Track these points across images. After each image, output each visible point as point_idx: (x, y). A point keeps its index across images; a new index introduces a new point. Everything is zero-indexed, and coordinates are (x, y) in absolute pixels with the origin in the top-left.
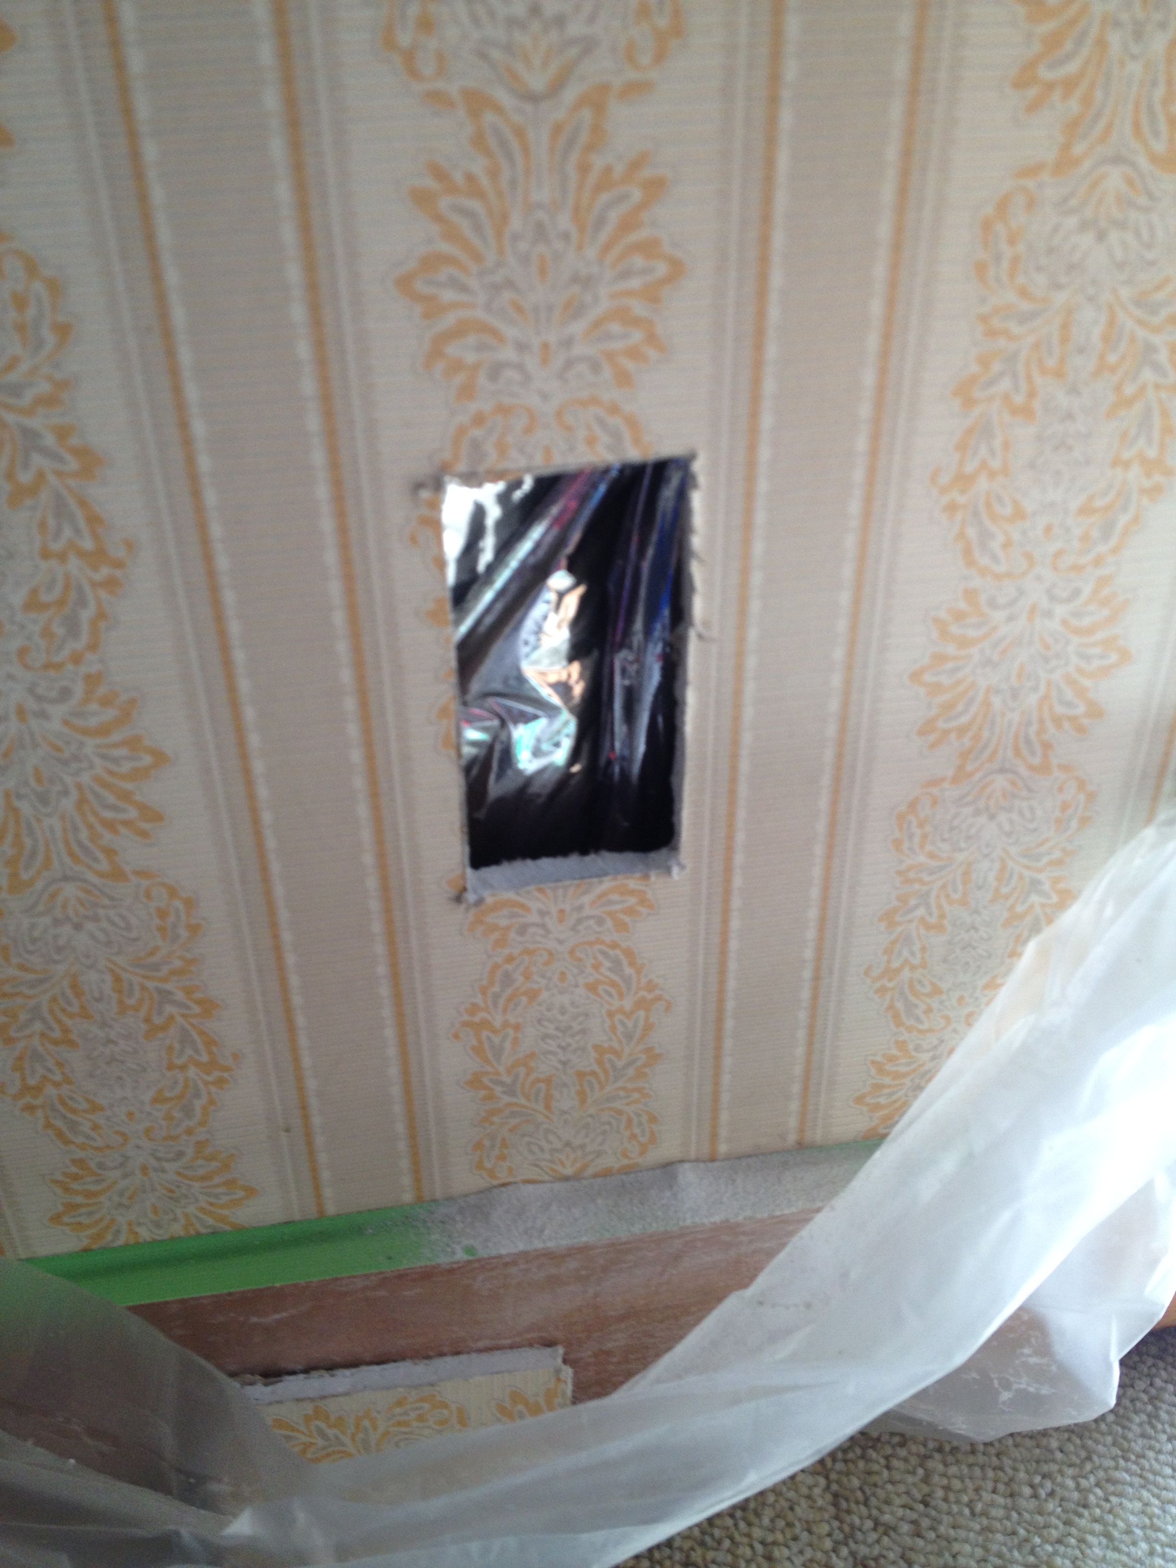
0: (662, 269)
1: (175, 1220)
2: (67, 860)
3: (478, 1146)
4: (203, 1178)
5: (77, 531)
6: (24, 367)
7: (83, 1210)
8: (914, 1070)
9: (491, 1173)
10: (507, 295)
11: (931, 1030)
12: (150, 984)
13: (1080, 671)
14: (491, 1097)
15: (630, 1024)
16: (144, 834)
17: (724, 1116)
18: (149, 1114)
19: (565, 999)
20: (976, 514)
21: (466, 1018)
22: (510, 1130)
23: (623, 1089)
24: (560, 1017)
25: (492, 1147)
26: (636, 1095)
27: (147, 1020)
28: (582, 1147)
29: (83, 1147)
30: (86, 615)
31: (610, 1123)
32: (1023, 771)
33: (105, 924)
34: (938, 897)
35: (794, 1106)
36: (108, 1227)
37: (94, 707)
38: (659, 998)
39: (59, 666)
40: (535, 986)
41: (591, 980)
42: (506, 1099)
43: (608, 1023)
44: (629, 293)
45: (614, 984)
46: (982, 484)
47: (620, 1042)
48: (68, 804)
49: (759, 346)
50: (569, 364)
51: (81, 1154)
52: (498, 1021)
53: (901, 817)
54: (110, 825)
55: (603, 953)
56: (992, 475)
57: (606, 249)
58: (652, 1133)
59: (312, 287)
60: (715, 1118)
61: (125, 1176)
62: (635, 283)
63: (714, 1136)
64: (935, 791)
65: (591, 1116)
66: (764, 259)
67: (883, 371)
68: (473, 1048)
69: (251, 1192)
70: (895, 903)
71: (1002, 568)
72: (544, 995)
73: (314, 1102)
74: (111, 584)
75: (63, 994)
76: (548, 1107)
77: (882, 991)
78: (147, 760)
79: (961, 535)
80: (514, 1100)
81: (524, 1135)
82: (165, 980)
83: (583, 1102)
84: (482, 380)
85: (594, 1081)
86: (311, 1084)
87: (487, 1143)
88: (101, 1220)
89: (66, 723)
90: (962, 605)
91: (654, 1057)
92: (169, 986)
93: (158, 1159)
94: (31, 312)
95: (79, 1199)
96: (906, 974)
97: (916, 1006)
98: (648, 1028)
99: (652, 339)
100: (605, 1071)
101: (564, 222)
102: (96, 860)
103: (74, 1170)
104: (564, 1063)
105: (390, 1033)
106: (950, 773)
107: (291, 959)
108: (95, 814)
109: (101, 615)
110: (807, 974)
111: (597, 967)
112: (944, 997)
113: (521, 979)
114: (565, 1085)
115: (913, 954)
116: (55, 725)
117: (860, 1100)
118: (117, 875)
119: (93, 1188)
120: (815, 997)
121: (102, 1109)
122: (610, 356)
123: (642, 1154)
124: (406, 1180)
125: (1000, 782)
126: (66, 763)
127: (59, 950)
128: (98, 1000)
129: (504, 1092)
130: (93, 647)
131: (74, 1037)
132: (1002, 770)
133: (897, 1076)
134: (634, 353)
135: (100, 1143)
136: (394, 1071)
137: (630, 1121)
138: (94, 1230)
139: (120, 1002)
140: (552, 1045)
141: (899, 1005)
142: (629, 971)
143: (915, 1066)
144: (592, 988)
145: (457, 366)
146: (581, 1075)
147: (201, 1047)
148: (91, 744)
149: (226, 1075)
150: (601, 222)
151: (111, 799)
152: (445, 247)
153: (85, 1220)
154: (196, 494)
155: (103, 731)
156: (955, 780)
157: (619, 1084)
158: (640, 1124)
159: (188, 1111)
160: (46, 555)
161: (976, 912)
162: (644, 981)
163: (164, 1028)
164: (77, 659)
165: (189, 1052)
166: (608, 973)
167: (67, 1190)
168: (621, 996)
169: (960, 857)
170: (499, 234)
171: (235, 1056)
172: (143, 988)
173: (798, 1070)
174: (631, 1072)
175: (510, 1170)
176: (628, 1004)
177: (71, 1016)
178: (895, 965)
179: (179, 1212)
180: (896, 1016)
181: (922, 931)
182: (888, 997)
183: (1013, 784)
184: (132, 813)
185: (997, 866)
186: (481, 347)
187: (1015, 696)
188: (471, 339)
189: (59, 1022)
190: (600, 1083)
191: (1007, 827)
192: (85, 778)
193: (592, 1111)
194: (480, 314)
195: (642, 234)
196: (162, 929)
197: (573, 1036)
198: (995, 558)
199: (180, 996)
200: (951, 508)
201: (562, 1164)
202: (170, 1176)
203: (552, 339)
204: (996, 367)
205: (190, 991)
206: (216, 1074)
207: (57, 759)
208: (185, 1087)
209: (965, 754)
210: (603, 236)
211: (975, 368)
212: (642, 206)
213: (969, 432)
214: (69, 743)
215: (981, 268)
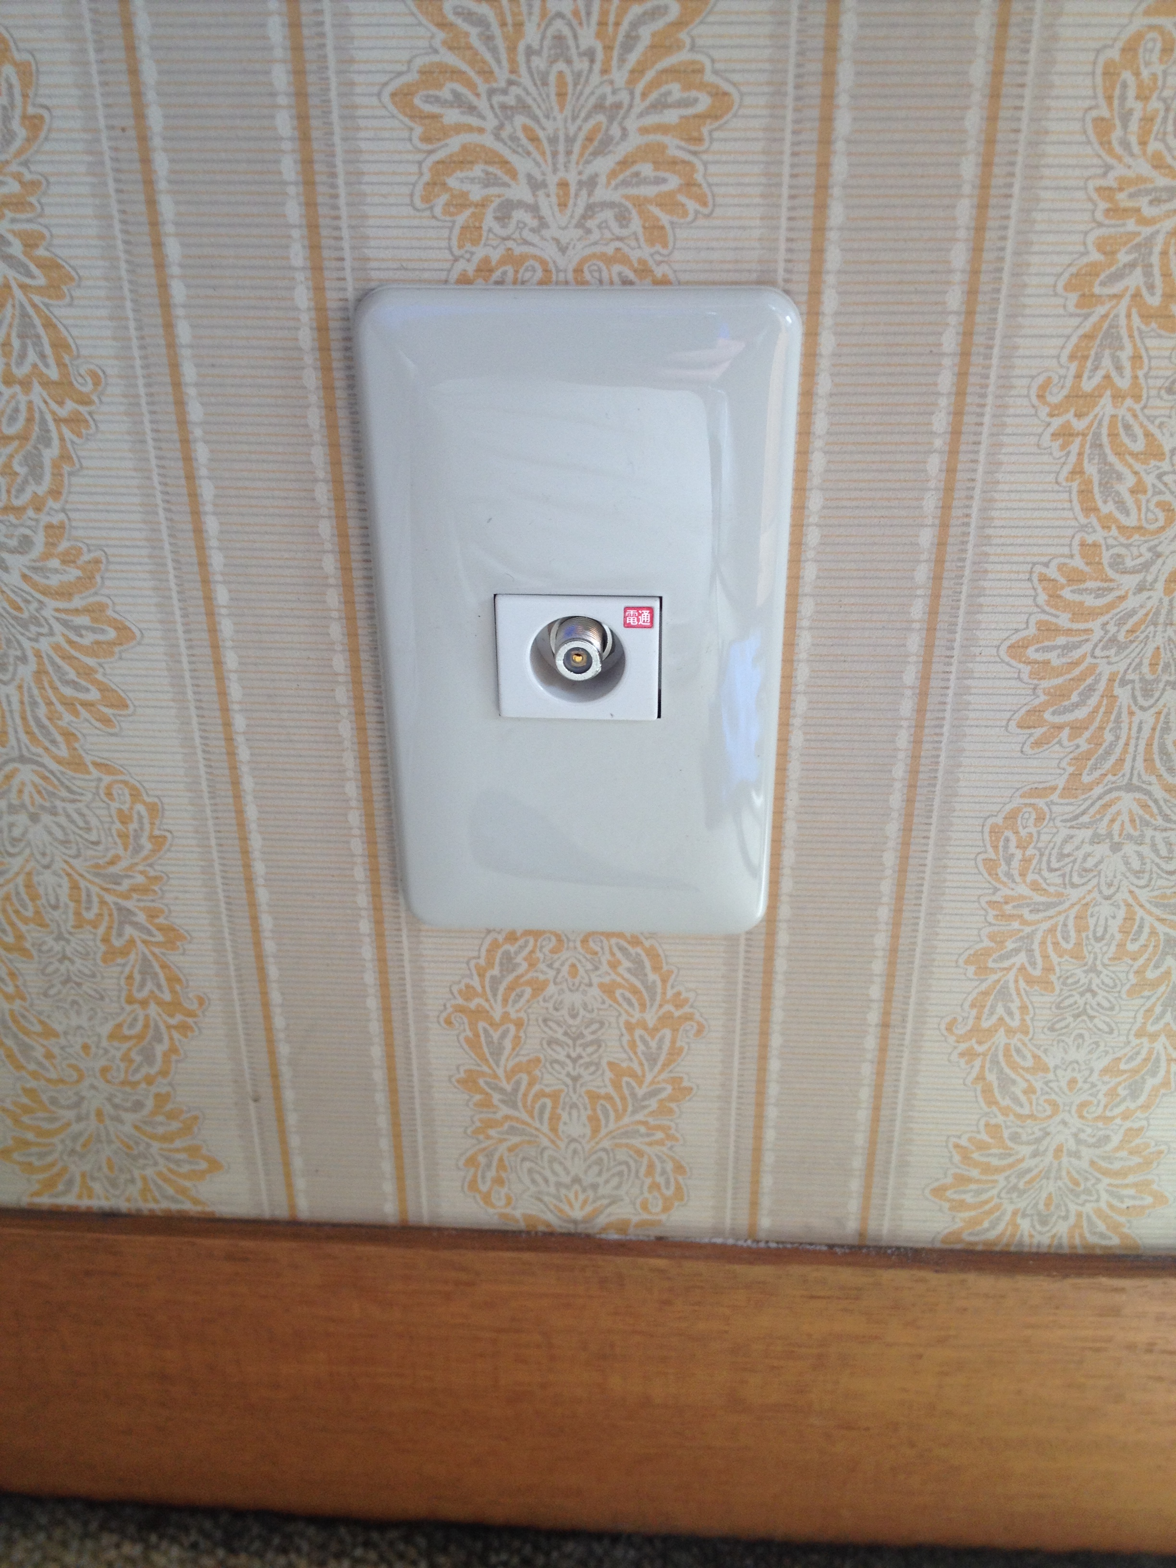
0: (704, 102)
1: (133, 1181)
2: (24, 737)
3: (472, 1161)
4: (164, 1138)
5: (43, 356)
7: (34, 1150)
8: (1011, 1166)
9: (487, 1198)
10: (520, 120)
11: (1032, 1116)
12: (110, 898)
14: (486, 1104)
15: (653, 1044)
16: (106, 721)
17: (767, 1181)
18: (106, 1051)
19: (576, 998)
20: (1097, 445)
21: (460, 1001)
22: (510, 1150)
23: (645, 1123)
24: (571, 1021)
25: (488, 1166)
26: (659, 1135)
27: (106, 940)
28: (595, 1187)
29: (35, 1075)
30: (50, 454)
31: (627, 1163)
32: (1158, 792)
33: (62, 820)
34: (1043, 943)
35: (855, 1185)
36: (59, 1175)
37: (55, 563)
38: (689, 1017)
39: (19, 511)
40: (542, 977)
41: (607, 980)
42: (505, 1110)
43: (626, 1038)
44: (664, 129)
45: (635, 991)
46: (1105, 407)
47: (641, 1064)
48: (26, 672)
49: (821, 208)
50: (590, 210)
51: (32, 1084)
52: (497, 1014)
53: (995, 831)
54: (69, 704)
55: (621, 949)
56: (1118, 397)
57: (637, 72)
58: (679, 1188)
59: (300, 94)
60: (755, 1182)
61: (79, 1119)
62: (671, 116)
63: (754, 1204)
64: (1041, 803)
65: (604, 1150)
66: (828, 97)
67: (977, 250)
68: (467, 1040)
69: (215, 1165)
70: (987, 943)
71: (1131, 521)
72: (552, 989)
73: (286, 1072)
74: (75, 421)
75: (18, 894)
76: (554, 1130)
77: (969, 1055)
79: (1078, 471)
80: (515, 1113)
81: (524, 1159)
82: (126, 896)
83: (596, 1131)
84: (489, 221)
85: (609, 1107)
86: (284, 1050)
87: (482, 1159)
88: (53, 1165)
89: (24, 577)
90: (1078, 562)
91: (681, 1092)
92: (129, 904)
93: (116, 1107)
95: (30, 1136)
96: (1000, 1038)
97: (1014, 1082)
98: (675, 1053)
99: (689, 185)
100: (623, 1098)
101: (588, 37)
102: (54, 742)
103: (25, 1100)
104: (575, 1079)
105: (373, 1003)
106: (1061, 783)
107: (263, 895)
108: (55, 689)
109: (65, 457)
110: (874, 1017)
111: (614, 965)
112: (1051, 1076)
113: (525, 966)
114: (574, 1106)
115: (1010, 1014)
116: (15, 579)
117: (939, 1192)
118: (77, 764)
119: (46, 1126)
120: (883, 1049)
121: (56, 1035)
122: (640, 203)
123: (666, 1209)
124: (389, 1187)
125: (1127, 802)
126: (25, 625)
127: (14, 841)
128: (55, 907)
129: (503, 1101)
130: (55, 493)
131: (28, 945)
132: (1130, 788)
133: (987, 1169)
134: (668, 202)
135: (53, 1075)
136: (377, 1052)
137: (651, 1166)
138: (46, 1175)
139: (78, 914)
140: (561, 1054)
141: (991, 1077)
142: (652, 977)
143: (1010, 1160)
144: (608, 990)
145: (460, 202)
146: (594, 1097)
147: (163, 982)
148: (51, 605)
149: (190, 1020)
150: (631, 40)
151: (72, 675)
152: (451, 59)
153: (37, 1163)
154: (169, 326)
155: (64, 593)
157: (639, 1117)
158: (664, 1172)
159: (149, 1059)
160: (9, 380)
161: (1093, 969)
162: (670, 993)
163: (124, 952)
164: (38, 505)
165: (150, 986)
166: (627, 975)
167: (17, 1121)
168: (643, 1006)
169: (1074, 894)
170: (512, 49)
171: (201, 1001)
172: (103, 902)
173: (861, 1139)
174: (653, 1103)
175: (509, 1199)
176: (651, 1018)
177: (26, 921)
178: (985, 1024)
179: (137, 1173)
180: (987, 1091)
181: (1022, 984)
182: (977, 1063)
183: (1145, 806)
184: (94, 695)
185: (1122, 913)
186: (489, 181)
187: (1147, 693)
188: (478, 170)
189: (12, 924)
190: (616, 1111)
191: (1136, 865)
192: (44, 645)
193: (606, 1144)
194: (488, 140)
195: (682, 57)
196: (123, 836)
197: (585, 1046)
198: (1121, 505)
199: (141, 918)
200: (1065, 434)
201: (571, 1205)
202: (128, 1129)
203: (572, 178)
204: (1123, 258)
205: (152, 914)
206: (179, 1018)
207: (15, 618)
208: (146, 1026)
209: (1081, 760)
210: (633, 58)
211: (1096, 256)
212: (679, 24)
213: (1089, 337)
214: (27, 601)
215: (1103, 127)
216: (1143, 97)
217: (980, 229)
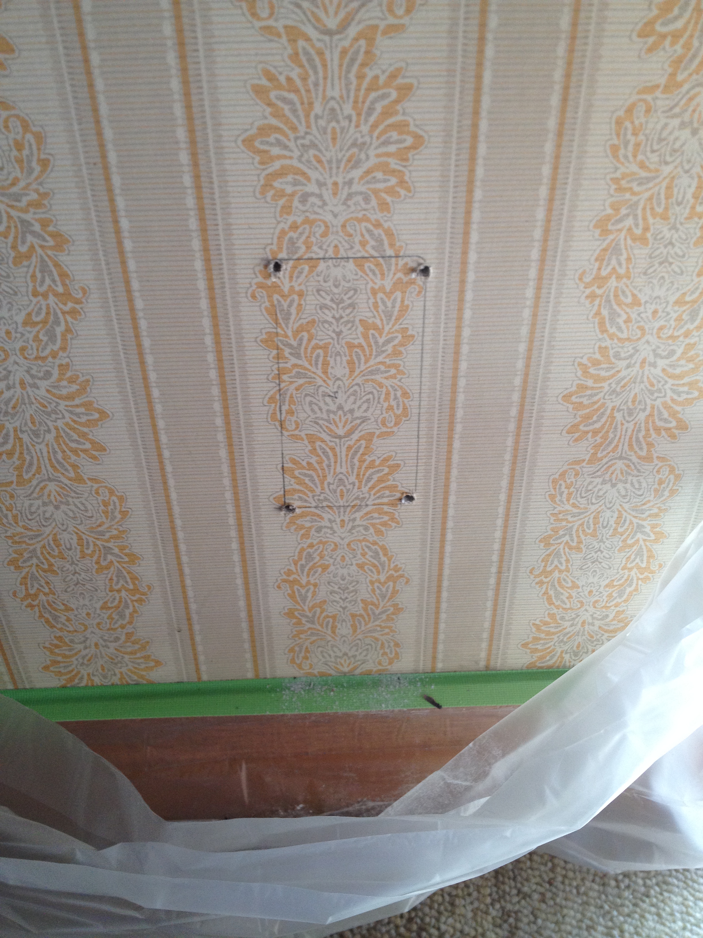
0: (409, 141)
1: (115, 675)
2: (49, 468)
3: (292, 650)
4: (131, 653)
5: (54, 281)
6: (22, 184)
7: (62, 665)
8: (560, 631)
9: (300, 666)
10: (312, 152)
11: (570, 609)
12: (99, 543)
13: (672, 400)
14: (299, 623)
15: (384, 589)
16: (95, 458)
17: (441, 647)
18: (99, 615)
19: (345, 571)
20: (608, 301)
21: (285, 577)
22: (311, 643)
23: (380, 626)
24: (342, 582)
25: (300, 651)
26: (387, 630)
27: (97, 563)
28: (354, 656)
29: (61, 629)
30: (59, 330)
31: (371, 645)
32: (634, 459)
33: (73, 507)
34: (577, 531)
35: (484, 645)
36: (76, 675)
37: (64, 383)
38: (402, 576)
39: (44, 359)
40: (327, 563)
41: (360, 562)
42: (309, 625)
43: (370, 587)
44: (388, 155)
45: (375, 566)
46: (613, 283)
47: (378, 599)
48: (50, 437)
49: (470, 191)
50: (350, 196)
51: (60, 634)
52: (304, 581)
53: (555, 481)
54: (75, 452)
55: (368, 547)
56: (619, 277)
57: (374, 126)
58: (397, 653)
59: (193, 142)
60: (435, 648)
61: (86, 648)
62: (392, 148)
63: (434, 658)
64: (577, 467)
65: (359, 639)
66: (475, 137)
67: (549, 210)
68: (288, 594)
69: (158, 663)
70: (550, 532)
71: (625, 335)
72: (332, 568)
73: (195, 617)
74: (73, 312)
75: (49, 544)
76: (334, 632)
77: (541, 583)
78: (97, 416)
79: (598, 313)
80: (314, 626)
81: (319, 647)
82: (108, 541)
83: (355, 631)
84: (296, 203)
85: (361, 620)
86: (193, 607)
87: (297, 649)
88: (72, 671)
89: (48, 391)
90: (598, 356)
91: (398, 610)
92: (110, 545)
93: (105, 641)
94: (26, 152)
95: (59, 659)
96: (556, 574)
97: (562, 594)
98: (395, 592)
99: (402, 182)
100: (368, 615)
101: (348, 109)
102: (66, 470)
103: (56, 642)
104: (344, 608)
105: (239, 581)
106: (587, 458)
107: (181, 535)
108: (67, 444)
109: (68, 330)
110: (494, 570)
111: (364, 555)
112: (580, 590)
113: (318, 558)
114: (344, 620)
115: (561, 563)
116: (42, 392)
117: (525, 645)
118: (79, 479)
119: (67, 653)
120: (498, 584)
121: (73, 610)
122: (376, 192)
123: (390, 663)
124: (249, 665)
125: (620, 464)
126: (49, 414)
127: (46, 519)
128: (70, 549)
129: (307, 621)
130: (63, 349)
131: (55, 569)
132: (621, 458)
133: (548, 633)
134: (390, 191)
135: (71, 629)
136: (242, 603)
137: (383, 644)
138: (68, 676)
139: (82, 551)
140: (337, 598)
141: (551, 592)
142: (383, 559)
143: (560, 629)
144: (361, 566)
145: (281, 194)
146: (353, 616)
147: (129, 580)
148: (63, 404)
149: (143, 597)
150: (371, 109)
151: (75, 437)
152: (274, 122)
153: (63, 671)
154: (124, 263)
155: (70, 397)
156: (590, 462)
157: (377, 623)
158: (389, 647)
159: (122, 616)
160: (35, 294)
161: (602, 541)
162: (392, 566)
163: (107, 568)
164: (54, 355)
165: (122, 582)
166: (371, 559)
167: (52, 652)
168: (379, 572)
169: (593, 508)
170: (307, 116)
171: (149, 587)
172: (95, 545)
173: (487, 625)
174: (384, 617)
175: (311, 665)
176: (383, 578)
177: (54, 557)
178: (549, 569)
179: (117, 671)
180: (549, 599)
181: (567, 550)
182: (544, 587)
183: (628, 466)
184: (88, 446)
185: (616, 515)
186: (295, 183)
187: (630, 414)
188: (290, 178)
189: (47, 559)
190: (365, 621)
191: (623, 492)
192: (60, 423)
193: (360, 637)
194: (295, 163)
195: (399, 118)
196: (106, 512)
197: (349, 593)
198: (620, 329)
199: (116, 551)
200: (592, 297)
201: (342, 665)
202: (112, 650)
203: (340, 180)
204: (624, 211)
205: (122, 548)
206: (138, 596)
207: (44, 411)
208: (120, 602)
209: (597, 447)
210: (372, 119)
211: (609, 211)
212: (397, 101)
213: (605, 250)
214: (50, 403)
215: (615, 149)
216: (635, 134)
217: (551, 200)
